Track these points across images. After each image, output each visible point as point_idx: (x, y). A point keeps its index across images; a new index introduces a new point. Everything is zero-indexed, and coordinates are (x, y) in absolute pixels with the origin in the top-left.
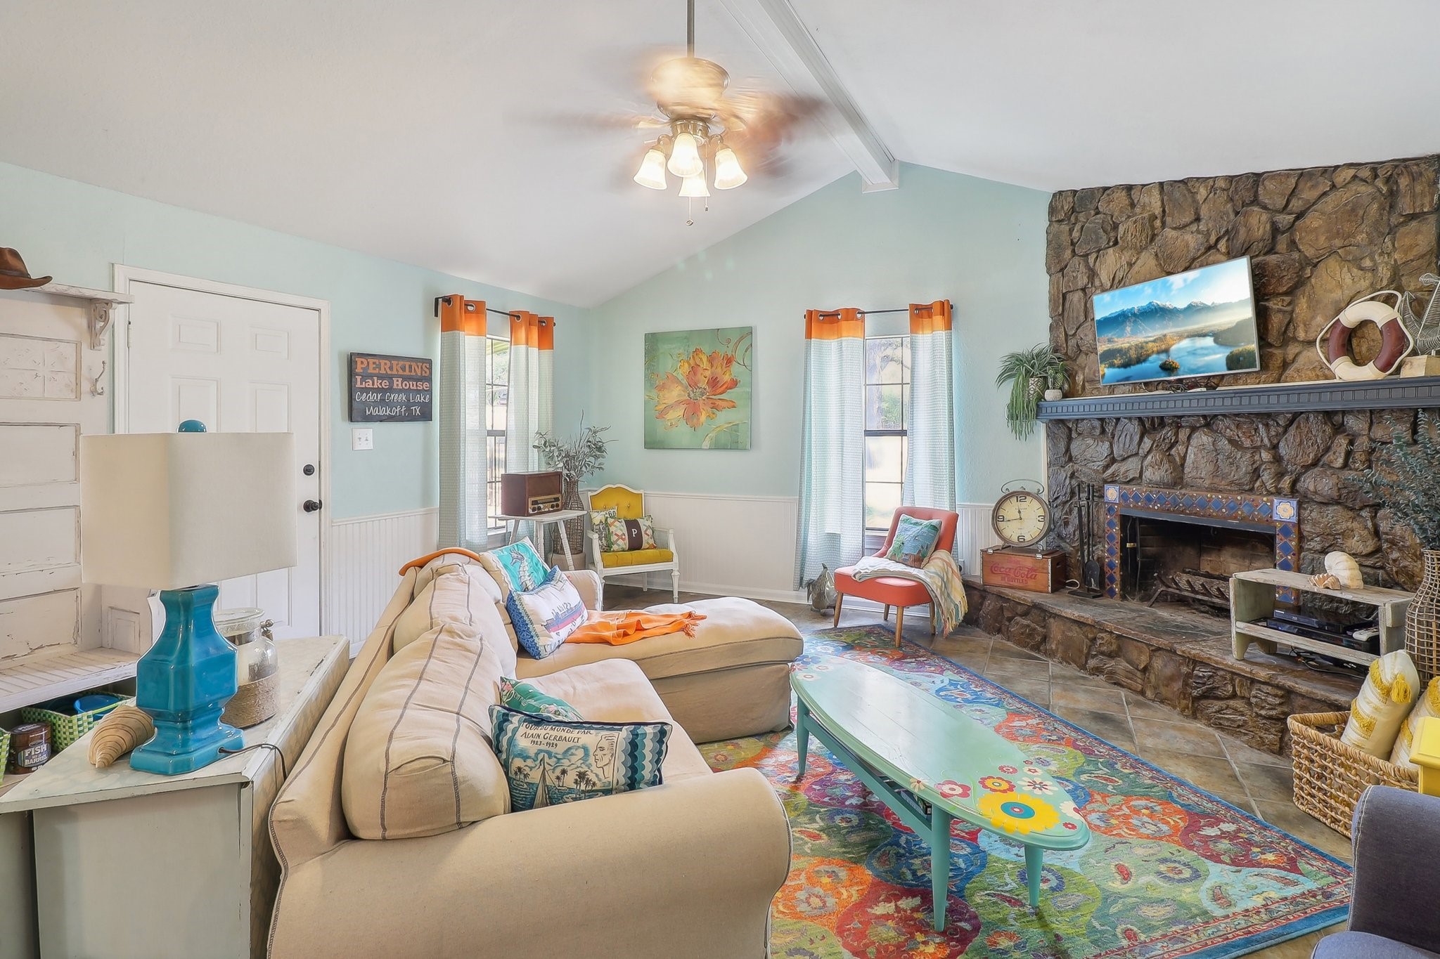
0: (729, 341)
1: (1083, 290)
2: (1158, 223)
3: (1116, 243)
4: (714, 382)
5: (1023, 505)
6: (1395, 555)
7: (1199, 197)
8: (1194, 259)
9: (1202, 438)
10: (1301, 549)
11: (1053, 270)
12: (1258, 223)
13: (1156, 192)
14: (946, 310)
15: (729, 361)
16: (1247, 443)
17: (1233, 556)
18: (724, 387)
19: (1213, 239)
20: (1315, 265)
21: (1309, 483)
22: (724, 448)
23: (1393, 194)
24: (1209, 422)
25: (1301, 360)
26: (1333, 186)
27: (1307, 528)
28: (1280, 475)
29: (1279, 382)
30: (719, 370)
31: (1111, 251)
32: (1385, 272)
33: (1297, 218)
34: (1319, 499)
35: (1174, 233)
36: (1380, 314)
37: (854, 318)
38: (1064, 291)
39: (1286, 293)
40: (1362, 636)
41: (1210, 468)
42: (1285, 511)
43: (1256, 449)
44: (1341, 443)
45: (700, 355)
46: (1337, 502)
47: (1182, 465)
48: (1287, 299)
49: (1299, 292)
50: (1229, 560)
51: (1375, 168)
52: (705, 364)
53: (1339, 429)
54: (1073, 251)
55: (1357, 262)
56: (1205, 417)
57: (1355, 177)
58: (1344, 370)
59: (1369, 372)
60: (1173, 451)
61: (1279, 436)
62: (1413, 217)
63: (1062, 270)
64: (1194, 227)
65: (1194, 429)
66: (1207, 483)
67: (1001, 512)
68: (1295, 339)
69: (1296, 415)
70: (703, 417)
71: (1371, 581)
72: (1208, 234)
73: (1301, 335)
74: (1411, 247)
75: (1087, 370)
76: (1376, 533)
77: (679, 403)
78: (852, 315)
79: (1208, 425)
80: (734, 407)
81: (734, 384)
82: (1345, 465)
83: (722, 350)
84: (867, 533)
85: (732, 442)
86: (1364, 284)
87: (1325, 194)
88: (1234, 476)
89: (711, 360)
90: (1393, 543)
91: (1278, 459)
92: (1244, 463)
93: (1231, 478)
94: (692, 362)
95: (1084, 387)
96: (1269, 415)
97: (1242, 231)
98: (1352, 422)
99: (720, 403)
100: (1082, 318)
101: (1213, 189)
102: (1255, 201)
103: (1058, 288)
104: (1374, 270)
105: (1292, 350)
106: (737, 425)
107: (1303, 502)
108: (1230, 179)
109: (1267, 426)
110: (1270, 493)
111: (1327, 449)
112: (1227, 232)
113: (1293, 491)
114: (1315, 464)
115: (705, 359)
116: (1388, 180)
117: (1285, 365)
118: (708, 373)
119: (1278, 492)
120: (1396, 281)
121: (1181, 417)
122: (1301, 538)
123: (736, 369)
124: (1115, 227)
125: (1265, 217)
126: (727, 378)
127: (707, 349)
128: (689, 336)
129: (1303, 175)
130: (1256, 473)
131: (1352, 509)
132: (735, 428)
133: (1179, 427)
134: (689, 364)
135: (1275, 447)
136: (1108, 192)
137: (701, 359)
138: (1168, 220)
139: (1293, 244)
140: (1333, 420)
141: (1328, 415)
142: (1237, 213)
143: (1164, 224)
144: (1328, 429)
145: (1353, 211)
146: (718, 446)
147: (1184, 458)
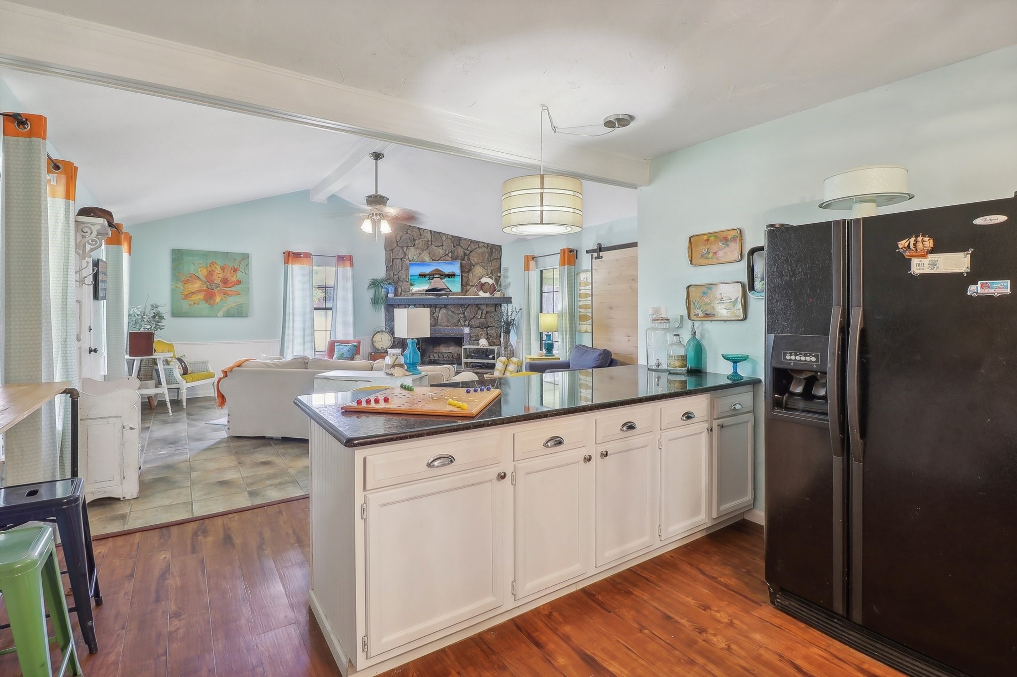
0: (235, 260)
1: (401, 259)
2: (430, 243)
3: (414, 245)
4: (225, 281)
5: (382, 336)
6: (491, 339)
7: (443, 239)
8: (441, 257)
9: (444, 311)
10: (470, 340)
11: (388, 249)
12: (460, 252)
13: (429, 233)
14: (350, 258)
15: (235, 270)
16: (457, 312)
17: (443, 347)
18: (233, 283)
19: (447, 253)
20: (474, 266)
21: (472, 322)
22: (233, 316)
23: (491, 252)
24: (446, 306)
25: (471, 290)
26: (479, 246)
27: (472, 334)
28: (465, 321)
29: (465, 295)
30: (229, 274)
31: (412, 248)
32: (489, 271)
33: (470, 252)
34: (475, 326)
35: (436, 248)
36: (490, 281)
37: (310, 257)
38: (393, 258)
39: (467, 272)
40: (491, 357)
41: (446, 319)
42: (467, 330)
43: (459, 314)
44: (480, 312)
45: (215, 266)
46: (479, 327)
47: (438, 319)
48: (467, 274)
49: (470, 272)
50: (443, 348)
51: (488, 245)
52: (218, 270)
53: (479, 308)
54: (397, 244)
55: (484, 267)
56: (445, 305)
57: (483, 246)
58: (482, 294)
59: (487, 295)
60: (434, 315)
61: (465, 310)
62: (495, 259)
63: (392, 250)
64: (441, 247)
65: (441, 308)
66: (445, 324)
67: (374, 339)
68: (469, 285)
69: (469, 305)
70: (218, 299)
71: (490, 345)
72: (446, 251)
73: (471, 284)
74: (495, 266)
75: (403, 287)
76: (487, 334)
77: (199, 291)
78: (308, 255)
79: (445, 307)
80: (239, 295)
81: (239, 282)
82: (481, 317)
83: (231, 264)
84: (317, 353)
85: (240, 312)
86: (485, 273)
87: (477, 248)
88: (453, 321)
89: (223, 269)
90: (491, 336)
91: (465, 317)
92: (456, 318)
93: (452, 322)
94: (209, 269)
95: (401, 293)
96: (462, 305)
97: (456, 253)
98: (482, 307)
99: (229, 292)
100: (401, 269)
101: (447, 238)
102: (459, 245)
103: (390, 257)
104: (487, 270)
105: (468, 287)
106: (242, 304)
107: (471, 326)
108: (452, 236)
109: (462, 307)
110: (462, 326)
111: (477, 314)
112: (451, 251)
113: (469, 325)
114: (474, 318)
115: (218, 268)
116: (490, 249)
117: (467, 291)
118: (221, 276)
119: (465, 326)
120: (491, 273)
121: (437, 305)
122: (470, 337)
123: (239, 275)
124: (414, 240)
125: (462, 250)
126: (234, 279)
127: (220, 262)
128: (206, 254)
129: (472, 241)
130: (459, 321)
131: (482, 328)
132: (240, 306)
133: (436, 307)
134: (207, 270)
135: (464, 313)
136: (412, 228)
137: (216, 268)
138: (433, 243)
139: (469, 259)
140: (478, 306)
141: (477, 305)
142: (454, 247)
143: (432, 244)
144: (477, 309)
145: (483, 254)
146: (228, 315)
147: (438, 317)
